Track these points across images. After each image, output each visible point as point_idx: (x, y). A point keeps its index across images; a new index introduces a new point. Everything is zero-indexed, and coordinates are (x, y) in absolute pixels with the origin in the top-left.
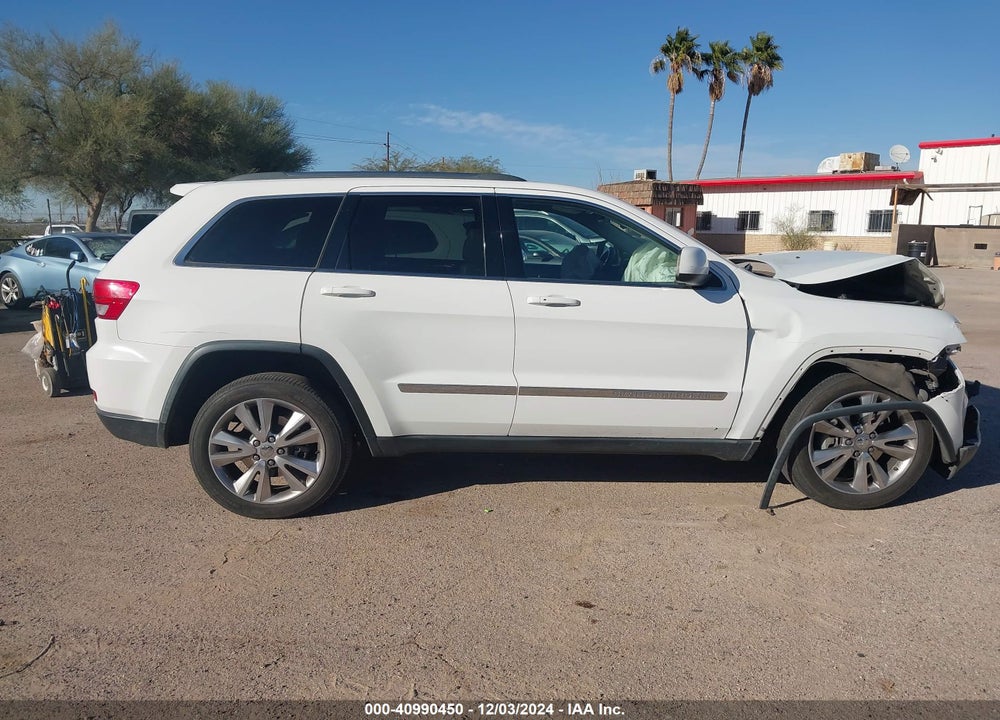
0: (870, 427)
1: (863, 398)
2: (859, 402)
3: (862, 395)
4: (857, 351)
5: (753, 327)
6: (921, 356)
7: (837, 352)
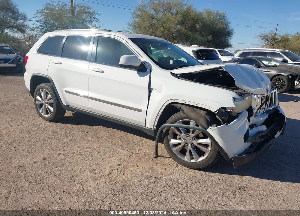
0: (192, 135)
1: (191, 123)
2: (189, 124)
3: (191, 121)
4: (184, 103)
5: (151, 87)
6: (210, 109)
7: (176, 101)
